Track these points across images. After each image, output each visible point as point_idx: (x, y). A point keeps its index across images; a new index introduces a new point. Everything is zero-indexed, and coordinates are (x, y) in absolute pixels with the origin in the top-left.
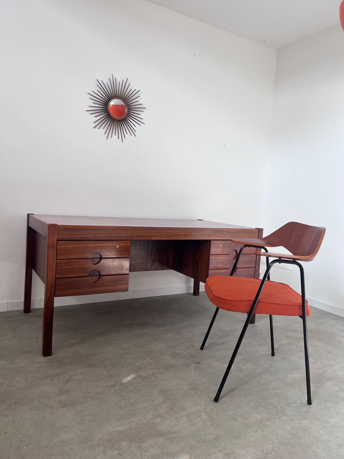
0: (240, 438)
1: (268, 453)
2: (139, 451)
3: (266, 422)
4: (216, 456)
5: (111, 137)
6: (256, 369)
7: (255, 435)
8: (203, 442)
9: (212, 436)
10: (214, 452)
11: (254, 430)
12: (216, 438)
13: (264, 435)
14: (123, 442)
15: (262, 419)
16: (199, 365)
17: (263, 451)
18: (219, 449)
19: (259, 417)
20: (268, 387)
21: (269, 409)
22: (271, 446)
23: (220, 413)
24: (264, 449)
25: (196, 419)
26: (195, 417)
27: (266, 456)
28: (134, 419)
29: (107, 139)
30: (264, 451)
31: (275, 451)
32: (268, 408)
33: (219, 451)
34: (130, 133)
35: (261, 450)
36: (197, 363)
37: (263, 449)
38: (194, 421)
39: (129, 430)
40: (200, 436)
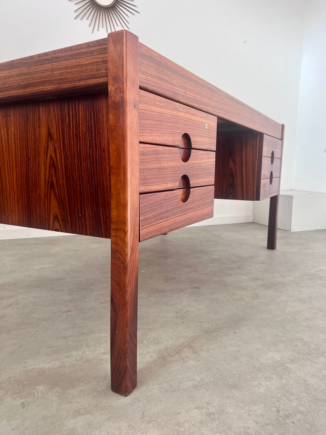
0: (239, 388)
1: (287, 416)
2: (59, 401)
3: (288, 365)
4: (190, 416)
5: (98, 30)
6: (279, 296)
7: (268, 383)
8: (173, 391)
9: (192, 382)
10: (187, 410)
11: (266, 375)
12: (197, 386)
13: (282, 385)
14: (41, 385)
15: (283, 360)
16: (197, 290)
17: (278, 411)
18: (198, 405)
19: (277, 357)
20: (296, 318)
21: (296, 346)
22: (294, 405)
23: (214, 349)
24: (280, 409)
25: (172, 356)
26: (171, 354)
27: (283, 422)
28: (75, 353)
29: (93, 33)
30: (281, 412)
31: (302, 413)
32: (294, 344)
33: (197, 408)
34: (122, 25)
35: (274, 409)
36: (196, 288)
37: (278, 408)
38: (167, 360)
39: (59, 367)
40: (170, 381)
